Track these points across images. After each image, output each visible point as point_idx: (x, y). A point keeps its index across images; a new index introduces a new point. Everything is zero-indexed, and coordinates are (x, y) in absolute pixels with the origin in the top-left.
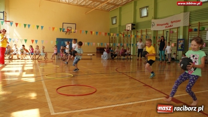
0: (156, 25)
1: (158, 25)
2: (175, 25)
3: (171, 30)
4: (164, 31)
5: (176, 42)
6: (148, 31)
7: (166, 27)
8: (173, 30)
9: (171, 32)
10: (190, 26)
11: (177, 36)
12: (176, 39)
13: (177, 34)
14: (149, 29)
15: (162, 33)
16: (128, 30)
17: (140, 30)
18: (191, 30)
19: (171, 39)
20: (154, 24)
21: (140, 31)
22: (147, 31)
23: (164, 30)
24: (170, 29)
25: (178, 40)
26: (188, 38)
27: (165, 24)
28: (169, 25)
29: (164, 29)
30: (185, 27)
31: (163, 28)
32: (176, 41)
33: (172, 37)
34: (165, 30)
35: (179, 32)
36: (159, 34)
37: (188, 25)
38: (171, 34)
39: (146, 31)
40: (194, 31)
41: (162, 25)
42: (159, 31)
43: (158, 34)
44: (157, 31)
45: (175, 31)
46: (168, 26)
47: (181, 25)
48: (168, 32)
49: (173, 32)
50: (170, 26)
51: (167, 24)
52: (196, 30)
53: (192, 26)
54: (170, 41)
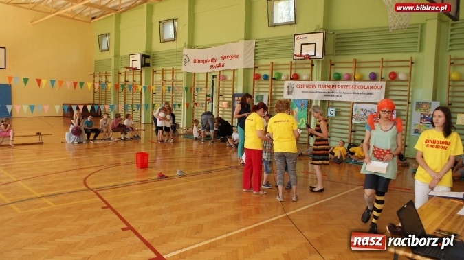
0: (192, 61)
1: (196, 61)
2: (229, 64)
3: (222, 74)
4: (208, 75)
5: (231, 99)
6: (176, 73)
7: (212, 67)
8: (226, 74)
9: (221, 78)
10: (257, 68)
11: (232, 86)
12: (231, 93)
13: (232, 82)
14: (179, 67)
15: (205, 79)
16: (134, 69)
17: (160, 69)
18: (257, 77)
19: (221, 93)
20: (187, 59)
21: (161, 72)
22: (175, 71)
23: (207, 73)
24: (220, 71)
25: (234, 96)
26: (253, 92)
27: (210, 61)
28: (218, 63)
29: (209, 70)
30: (246, 70)
31: (206, 68)
32: (231, 96)
33: (224, 88)
34: (210, 73)
35: (236, 79)
36: (198, 81)
37: (253, 66)
38: (221, 82)
39: (171, 71)
40: (262, 79)
41: (204, 62)
42: (198, 73)
43: (196, 80)
44: (195, 73)
45: (230, 76)
46: (215, 64)
47: (239, 64)
48: (216, 76)
49: (225, 78)
50: (220, 65)
51: (214, 60)
52: (266, 77)
53: (260, 68)
54: (219, 95)
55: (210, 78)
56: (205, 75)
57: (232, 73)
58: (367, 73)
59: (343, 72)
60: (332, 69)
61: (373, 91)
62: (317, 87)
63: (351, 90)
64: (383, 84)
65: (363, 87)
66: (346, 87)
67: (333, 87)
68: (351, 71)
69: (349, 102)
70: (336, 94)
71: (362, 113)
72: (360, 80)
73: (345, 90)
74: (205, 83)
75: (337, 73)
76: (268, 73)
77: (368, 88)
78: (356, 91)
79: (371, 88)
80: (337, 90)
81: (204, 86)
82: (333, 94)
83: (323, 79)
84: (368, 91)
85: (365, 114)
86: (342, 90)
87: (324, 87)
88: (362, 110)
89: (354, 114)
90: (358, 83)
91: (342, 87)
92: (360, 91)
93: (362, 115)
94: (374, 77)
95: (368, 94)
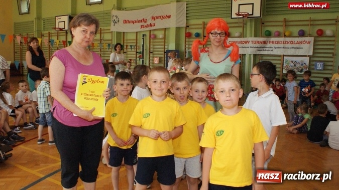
0: (121, 22)
1: (125, 22)
2: (160, 24)
3: (152, 33)
4: (138, 34)
5: (163, 56)
6: (104, 33)
7: (142, 26)
8: (156, 33)
9: (152, 36)
10: (188, 27)
11: (163, 43)
12: (163, 50)
13: (163, 40)
14: (106, 28)
15: (135, 38)
16: (61, 29)
18: (189, 35)
19: (151, 49)
20: (116, 20)
22: (102, 32)
23: (137, 32)
24: (150, 31)
25: (166, 52)
26: (185, 49)
27: (140, 21)
28: (148, 23)
29: (139, 29)
30: (178, 29)
31: (137, 27)
32: (163, 53)
33: (154, 45)
34: (140, 32)
35: (167, 37)
36: (127, 40)
37: (184, 25)
38: (151, 40)
40: (194, 36)
41: (134, 22)
42: (127, 33)
43: (125, 39)
44: (124, 33)
45: (160, 35)
46: (145, 24)
47: (172, 24)
48: (146, 35)
49: (155, 37)
50: (151, 25)
51: (144, 21)
52: (198, 35)
53: (190, 27)
54: (150, 52)
55: (140, 37)
56: (135, 34)
57: (163, 32)
58: (296, 30)
59: (273, 30)
60: (263, 28)
61: (302, 46)
62: (251, 42)
63: (282, 45)
64: (312, 39)
65: (293, 43)
66: (277, 43)
67: (265, 43)
68: (281, 29)
69: (280, 56)
70: (267, 49)
71: (292, 64)
72: (290, 36)
73: (276, 46)
74: (135, 41)
75: (267, 31)
76: (200, 31)
77: (297, 43)
78: (287, 46)
79: (301, 43)
80: (268, 45)
81: (135, 44)
82: (264, 49)
83: (255, 36)
84: (297, 45)
85: (295, 65)
86: (273, 45)
87: (257, 42)
88: (292, 62)
89: (285, 65)
90: (288, 39)
91: (273, 42)
92: (289, 45)
93: (292, 66)
94: (302, 34)
95: (297, 48)
